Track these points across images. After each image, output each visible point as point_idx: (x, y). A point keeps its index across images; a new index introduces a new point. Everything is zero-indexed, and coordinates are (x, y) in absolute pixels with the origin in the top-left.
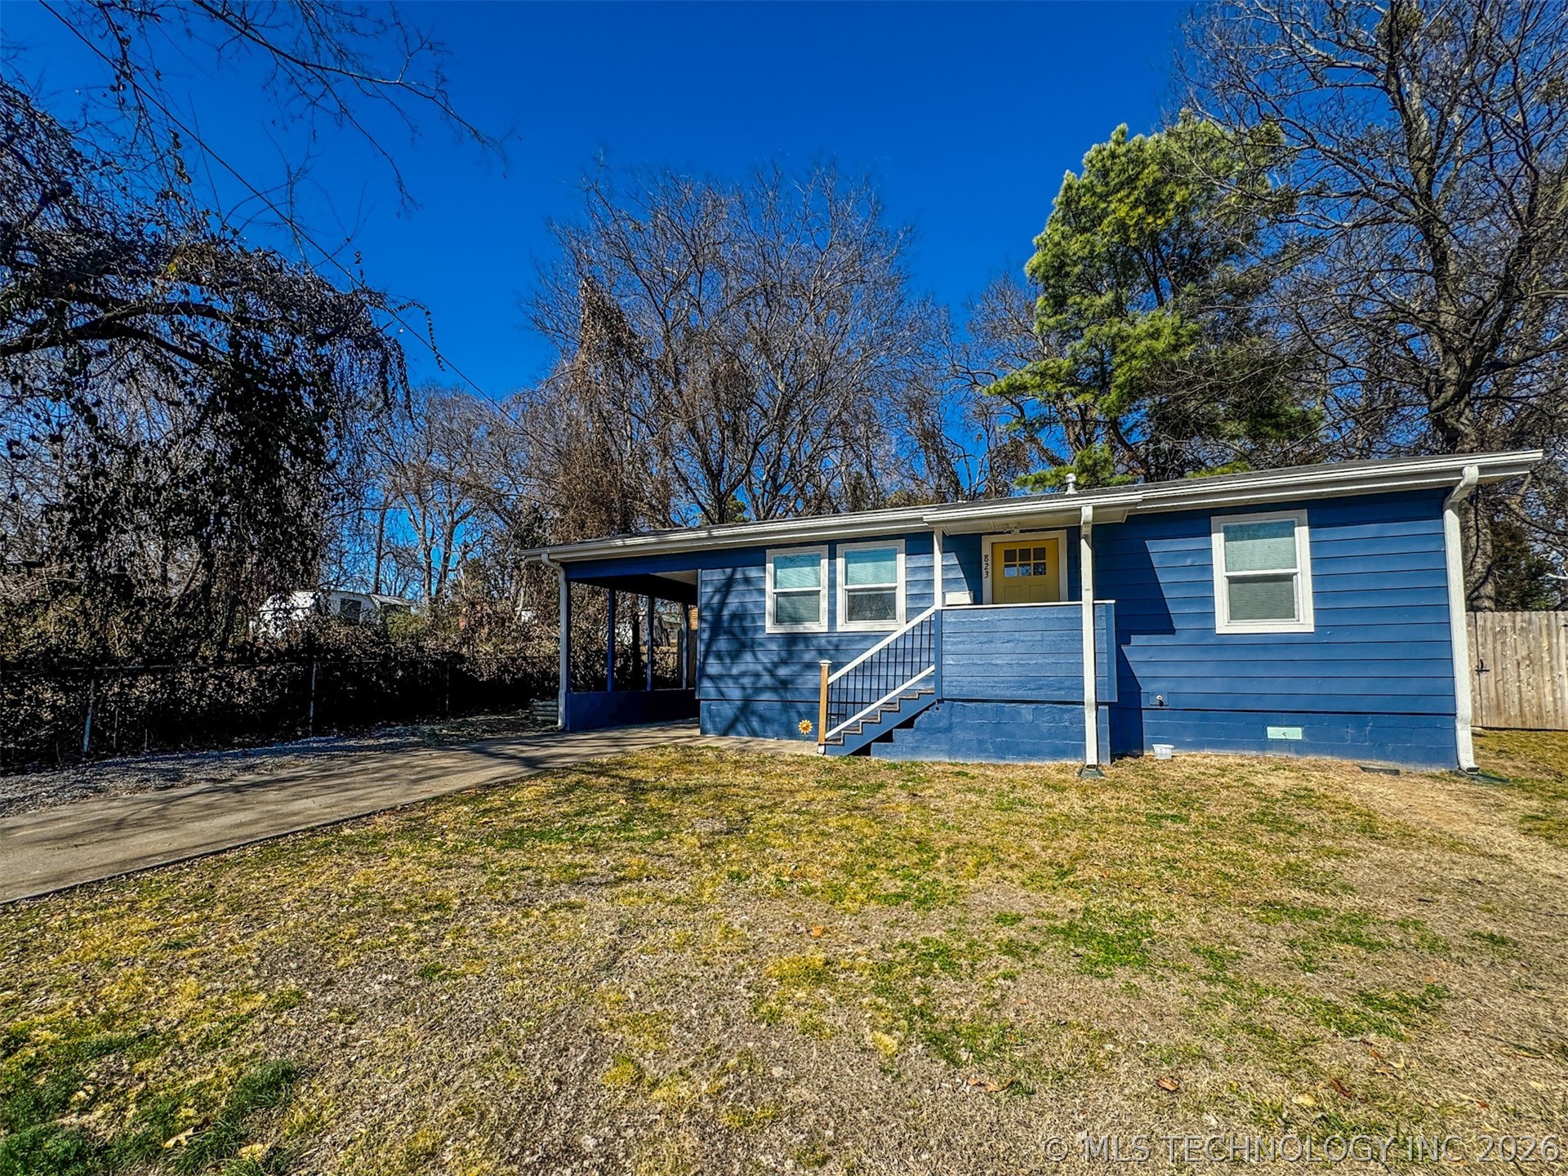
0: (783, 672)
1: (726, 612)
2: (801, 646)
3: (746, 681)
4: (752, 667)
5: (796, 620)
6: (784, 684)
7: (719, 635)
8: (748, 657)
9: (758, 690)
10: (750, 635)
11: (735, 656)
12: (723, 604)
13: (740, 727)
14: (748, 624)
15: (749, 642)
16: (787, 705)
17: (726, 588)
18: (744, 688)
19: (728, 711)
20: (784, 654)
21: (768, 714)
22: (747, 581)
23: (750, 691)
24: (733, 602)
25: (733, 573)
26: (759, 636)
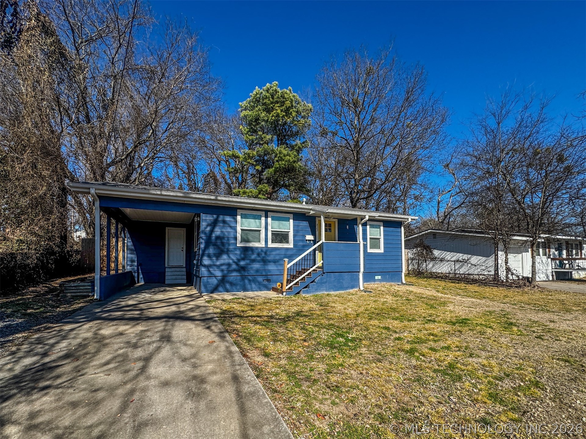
0: (242, 263)
1: (214, 235)
2: (250, 253)
3: (224, 267)
4: (227, 261)
5: (248, 241)
6: (243, 268)
7: (209, 246)
8: (225, 257)
9: (230, 271)
10: (227, 246)
11: (218, 256)
12: (212, 231)
13: (220, 289)
14: (225, 241)
15: (226, 250)
16: (243, 278)
17: (214, 224)
18: (222, 271)
19: (214, 281)
20: (242, 256)
21: (235, 282)
22: (224, 222)
23: (225, 272)
24: (218, 231)
25: (218, 217)
26: (231, 247)
